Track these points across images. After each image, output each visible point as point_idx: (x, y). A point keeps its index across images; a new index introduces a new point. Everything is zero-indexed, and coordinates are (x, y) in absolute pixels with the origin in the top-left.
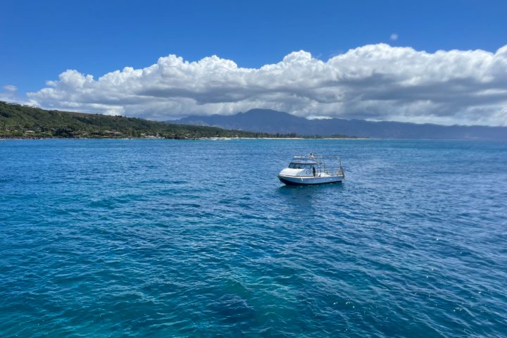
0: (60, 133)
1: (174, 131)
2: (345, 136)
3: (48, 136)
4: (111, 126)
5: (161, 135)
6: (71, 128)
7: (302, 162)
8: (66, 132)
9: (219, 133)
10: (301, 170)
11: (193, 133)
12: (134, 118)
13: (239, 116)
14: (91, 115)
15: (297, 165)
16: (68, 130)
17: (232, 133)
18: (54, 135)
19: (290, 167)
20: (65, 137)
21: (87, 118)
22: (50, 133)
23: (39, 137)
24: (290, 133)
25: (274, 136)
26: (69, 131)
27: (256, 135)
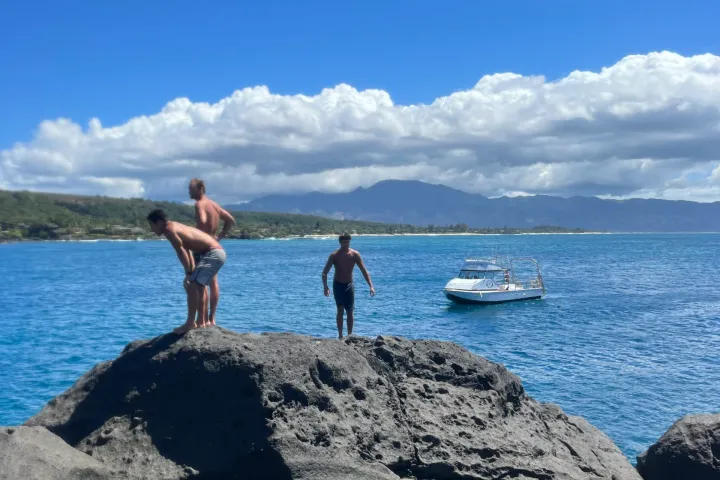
0: (36, 232)
2: (559, 229)
3: (14, 237)
4: (124, 216)
6: (55, 222)
7: (479, 268)
8: (47, 229)
9: (320, 226)
10: (479, 280)
11: (274, 226)
12: (165, 203)
14: (87, 199)
15: (472, 274)
16: (51, 225)
18: (24, 236)
19: (460, 277)
20: (44, 238)
21: (80, 203)
22: (18, 233)
24: (455, 224)
25: (425, 231)
26: (52, 229)
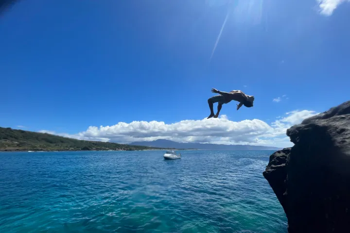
0: (84, 149)
1: (129, 148)
3: (79, 150)
4: (105, 146)
5: (124, 149)
6: (89, 147)
9: (146, 148)
11: (137, 148)
13: (154, 142)
17: (152, 148)
18: (82, 150)
19: (167, 154)
20: (86, 150)
23: (76, 150)
27: (160, 149)
